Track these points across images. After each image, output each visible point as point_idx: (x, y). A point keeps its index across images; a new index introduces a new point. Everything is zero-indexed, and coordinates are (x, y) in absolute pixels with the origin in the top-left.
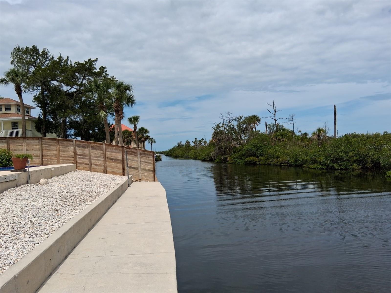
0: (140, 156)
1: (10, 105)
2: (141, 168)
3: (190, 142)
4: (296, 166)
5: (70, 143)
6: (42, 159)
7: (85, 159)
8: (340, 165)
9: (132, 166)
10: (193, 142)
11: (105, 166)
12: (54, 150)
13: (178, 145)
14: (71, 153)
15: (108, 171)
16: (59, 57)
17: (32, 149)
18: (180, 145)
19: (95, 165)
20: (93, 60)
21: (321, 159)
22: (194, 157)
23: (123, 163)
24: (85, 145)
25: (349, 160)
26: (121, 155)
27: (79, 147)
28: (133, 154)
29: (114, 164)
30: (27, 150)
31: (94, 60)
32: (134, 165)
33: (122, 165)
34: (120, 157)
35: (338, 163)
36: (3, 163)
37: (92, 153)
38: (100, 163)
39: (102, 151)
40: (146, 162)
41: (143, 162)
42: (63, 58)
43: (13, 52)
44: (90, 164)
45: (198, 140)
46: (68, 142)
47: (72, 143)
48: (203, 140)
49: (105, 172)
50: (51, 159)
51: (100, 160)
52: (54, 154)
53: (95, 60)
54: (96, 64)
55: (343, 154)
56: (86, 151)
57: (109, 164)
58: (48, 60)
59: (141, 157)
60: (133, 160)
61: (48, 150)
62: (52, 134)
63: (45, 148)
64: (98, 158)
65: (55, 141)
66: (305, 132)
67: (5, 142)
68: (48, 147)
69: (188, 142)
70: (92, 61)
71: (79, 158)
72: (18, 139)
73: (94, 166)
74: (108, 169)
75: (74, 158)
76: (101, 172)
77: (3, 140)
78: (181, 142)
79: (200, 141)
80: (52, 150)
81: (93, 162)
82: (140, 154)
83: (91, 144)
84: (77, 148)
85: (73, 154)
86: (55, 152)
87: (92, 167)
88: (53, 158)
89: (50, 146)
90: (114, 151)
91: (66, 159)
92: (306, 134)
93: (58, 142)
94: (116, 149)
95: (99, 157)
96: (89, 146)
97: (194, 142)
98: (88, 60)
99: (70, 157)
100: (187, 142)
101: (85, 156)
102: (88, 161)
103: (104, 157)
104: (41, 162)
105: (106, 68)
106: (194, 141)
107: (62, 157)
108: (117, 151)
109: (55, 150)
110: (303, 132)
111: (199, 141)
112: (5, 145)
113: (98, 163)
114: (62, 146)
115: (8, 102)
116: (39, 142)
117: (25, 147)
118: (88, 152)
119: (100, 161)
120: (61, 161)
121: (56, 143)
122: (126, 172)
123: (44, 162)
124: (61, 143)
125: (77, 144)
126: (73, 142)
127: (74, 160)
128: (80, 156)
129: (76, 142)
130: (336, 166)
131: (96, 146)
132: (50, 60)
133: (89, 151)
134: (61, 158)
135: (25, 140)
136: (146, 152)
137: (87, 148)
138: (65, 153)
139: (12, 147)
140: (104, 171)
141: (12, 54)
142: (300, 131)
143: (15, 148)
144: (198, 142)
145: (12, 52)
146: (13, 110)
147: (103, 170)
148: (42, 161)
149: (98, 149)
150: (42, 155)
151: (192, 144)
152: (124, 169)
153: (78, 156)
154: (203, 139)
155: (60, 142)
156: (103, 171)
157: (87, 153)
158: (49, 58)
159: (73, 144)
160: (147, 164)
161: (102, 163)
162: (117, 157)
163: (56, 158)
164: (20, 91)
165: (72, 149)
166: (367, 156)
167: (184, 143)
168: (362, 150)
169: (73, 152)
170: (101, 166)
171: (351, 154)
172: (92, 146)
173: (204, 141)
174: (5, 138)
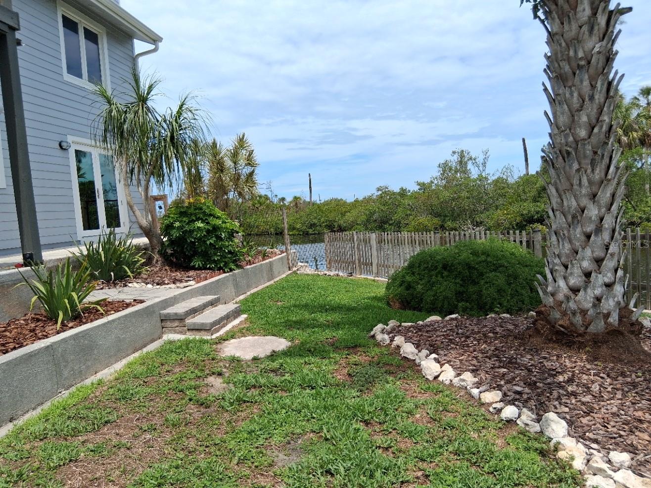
4: (277, 234)
8: (314, 231)
21: (298, 226)
25: (320, 226)
35: (311, 228)
55: (315, 221)
66: (282, 197)
92: (283, 199)
110: (280, 196)
130: (311, 231)
142: (276, 196)
166: (335, 221)
168: (331, 216)
171: (322, 220)
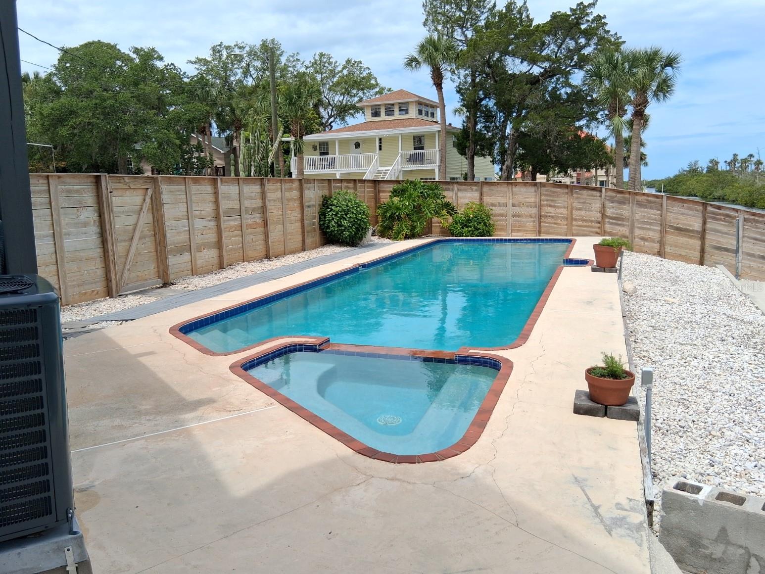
0: (744, 225)
1: (407, 103)
2: (742, 251)
3: (718, 163)
5: (595, 193)
6: (540, 222)
7: (623, 225)
9: (723, 245)
10: (726, 162)
11: (661, 243)
12: (561, 208)
13: (688, 169)
14: (595, 212)
15: (668, 252)
16: (508, 3)
17: (523, 204)
18: (693, 170)
19: (643, 239)
20: (587, 5)
22: (746, 201)
23: (703, 238)
24: (624, 197)
26: (700, 221)
27: (612, 202)
28: (728, 219)
29: (682, 240)
30: (513, 205)
31: (589, 4)
32: (727, 243)
33: (700, 242)
34: (697, 225)
36: (479, 229)
37: (636, 215)
38: (652, 236)
39: (659, 212)
40: (756, 239)
41: (749, 237)
42: (515, 5)
43: (426, 3)
44: (632, 236)
45: (739, 158)
46: (589, 192)
47: (598, 194)
48: (752, 159)
49: (660, 254)
50: (555, 224)
51: (654, 229)
52: (562, 214)
53: (591, 4)
54: (592, 12)
56: (625, 211)
57: (671, 238)
58: (485, 11)
59: (747, 227)
60: (726, 233)
61: (550, 206)
62: (485, 158)
63: (545, 202)
64: (649, 225)
65: (566, 190)
67: (476, 190)
68: (552, 201)
69: (715, 163)
70: (585, 7)
71: (610, 223)
72: (498, 184)
73: (640, 240)
74: (668, 249)
75: (599, 223)
76: (654, 255)
77: (472, 187)
78: (696, 163)
79: (745, 161)
80: (558, 207)
81: (638, 232)
82: (745, 220)
83: (637, 197)
84: (608, 204)
85: (599, 215)
86: (564, 211)
87: (635, 244)
88: (559, 222)
89: (555, 199)
90: (686, 211)
91: (585, 224)
93: (572, 192)
94: (689, 208)
95: (651, 224)
96: (633, 200)
97: (730, 164)
98: (577, 6)
99: (592, 221)
100: (712, 161)
101: (623, 219)
102: (628, 231)
103: (661, 225)
104: (537, 229)
105: (605, 17)
106: (729, 160)
107: (576, 220)
108: (691, 212)
109: (564, 207)
111: (741, 160)
112: (477, 195)
113: (649, 235)
114: (577, 198)
115: (404, 98)
116: (535, 192)
117: (511, 201)
118: (630, 214)
119: (653, 231)
120: (573, 228)
121: (567, 193)
122: (706, 256)
123: (543, 229)
124: (577, 193)
125: (608, 196)
126: (601, 191)
127: (599, 228)
128: (611, 221)
129: (606, 192)
131: (647, 200)
132: (490, 9)
133: (632, 211)
134: (574, 223)
135: (510, 187)
136: (758, 217)
137: (627, 205)
138: (583, 213)
139: (487, 199)
140: (659, 252)
141: (423, 6)
143: (493, 201)
144: (738, 163)
145: (424, 2)
146: (413, 112)
147: (656, 250)
148: (540, 226)
149: (651, 208)
150: (540, 216)
151: (722, 167)
152: (703, 251)
153: (608, 220)
154: (751, 156)
155: (574, 191)
156: (656, 253)
157: (628, 215)
158: (488, 7)
159: (601, 196)
160: (757, 242)
161: (656, 236)
162: (690, 226)
163: (565, 223)
164: (440, 80)
165: (597, 205)
167: (703, 165)
169: (600, 212)
170: (653, 241)
172: (639, 202)
173: (754, 160)
174: (476, 183)
